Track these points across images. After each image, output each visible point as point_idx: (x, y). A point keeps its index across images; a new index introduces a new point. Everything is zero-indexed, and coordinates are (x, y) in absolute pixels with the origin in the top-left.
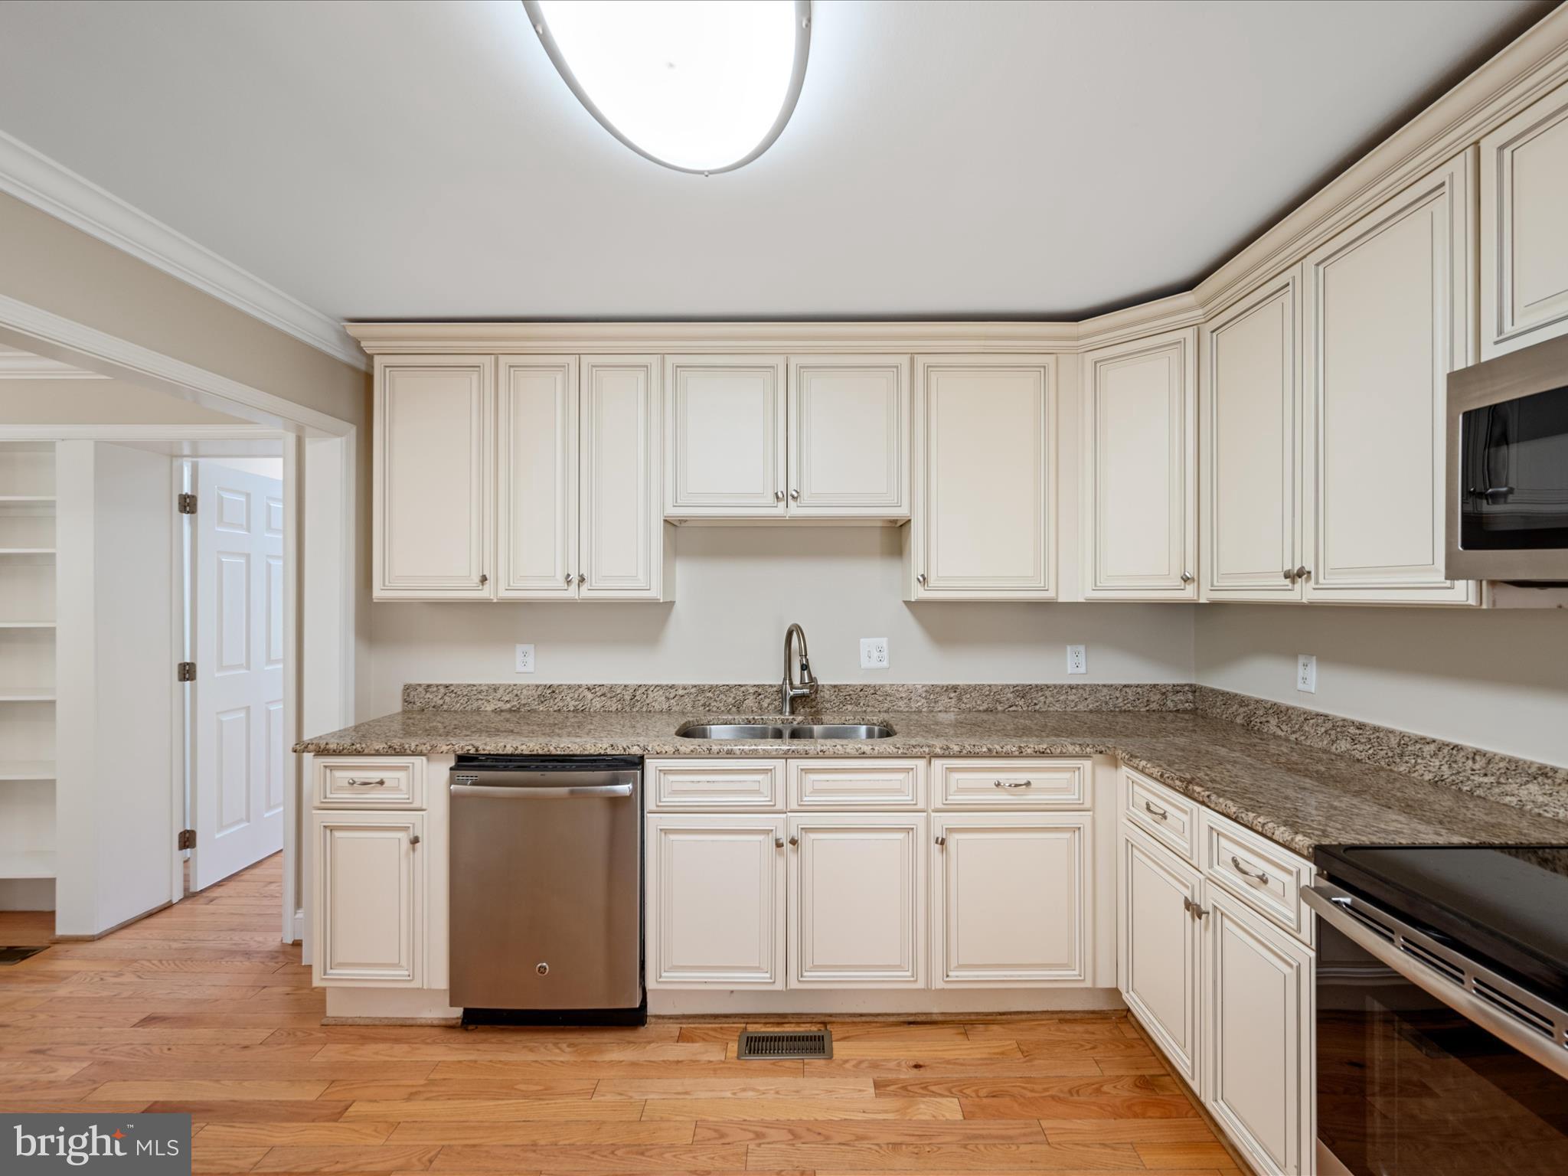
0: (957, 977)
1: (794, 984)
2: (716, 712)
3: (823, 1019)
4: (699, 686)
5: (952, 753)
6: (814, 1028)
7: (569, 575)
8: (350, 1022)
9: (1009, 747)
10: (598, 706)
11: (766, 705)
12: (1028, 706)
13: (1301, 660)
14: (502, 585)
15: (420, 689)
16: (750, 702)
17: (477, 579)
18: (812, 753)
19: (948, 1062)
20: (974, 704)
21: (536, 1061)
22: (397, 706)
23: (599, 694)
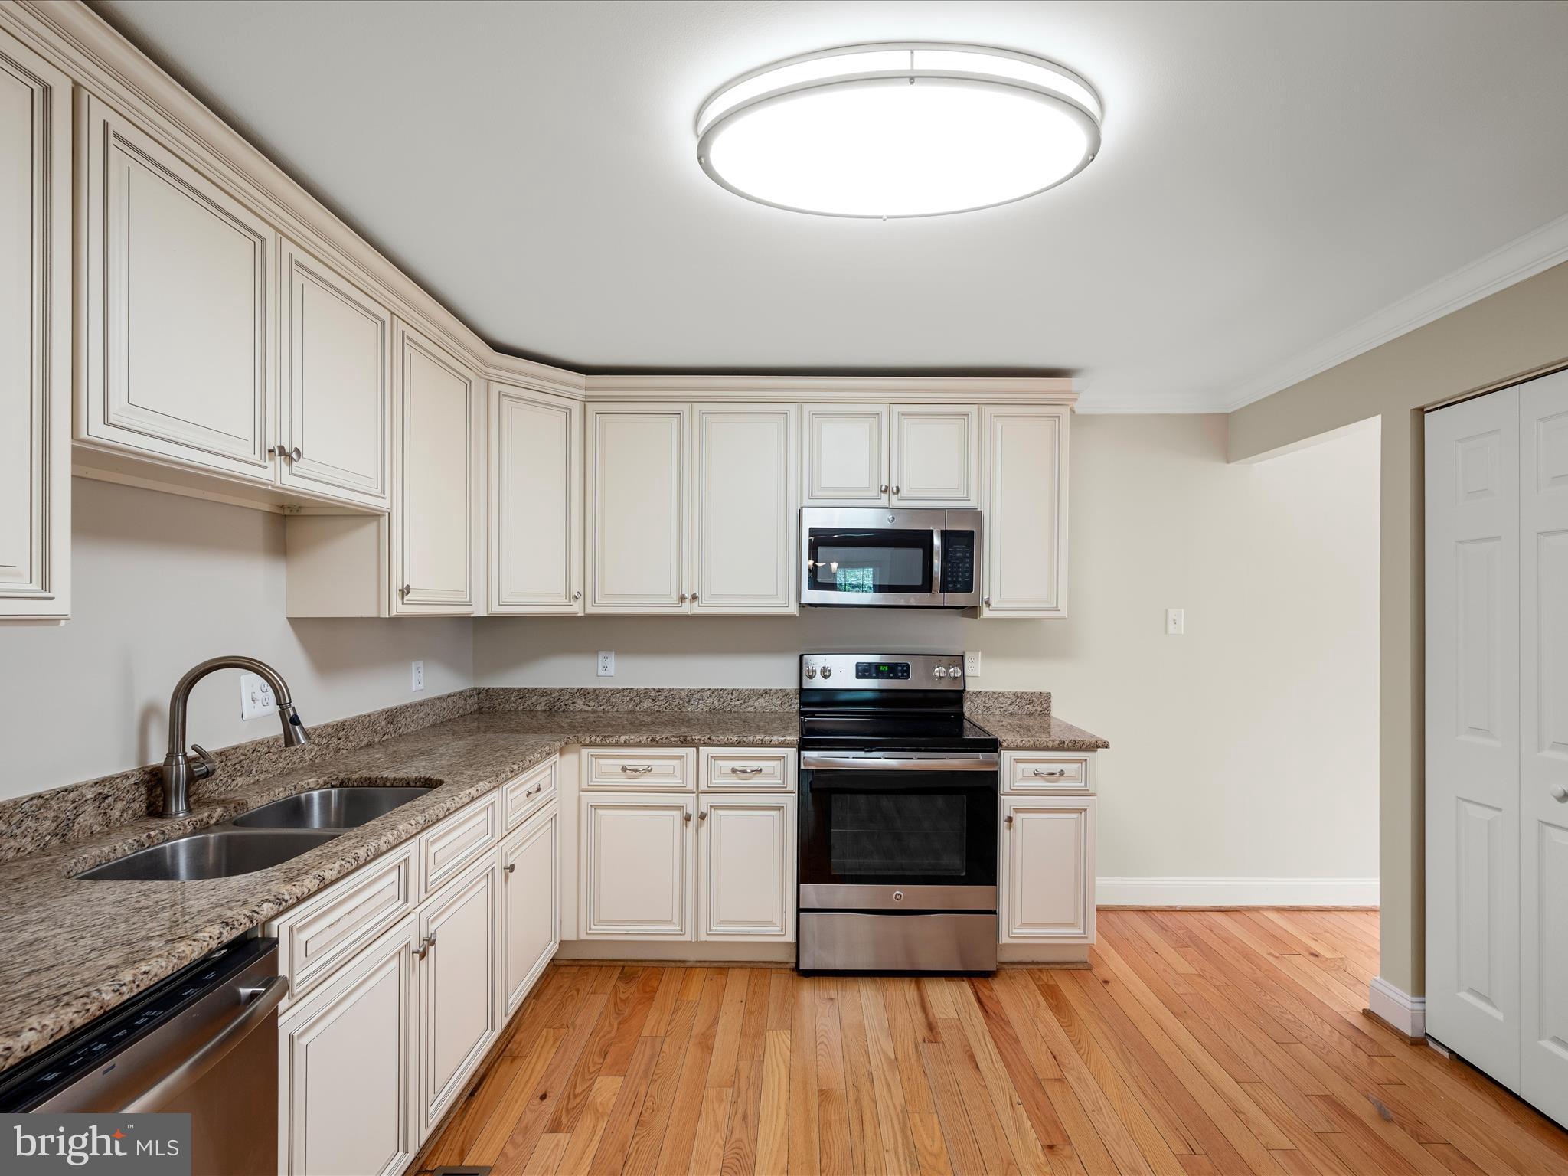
13: (601, 655)
19: (548, 1075)
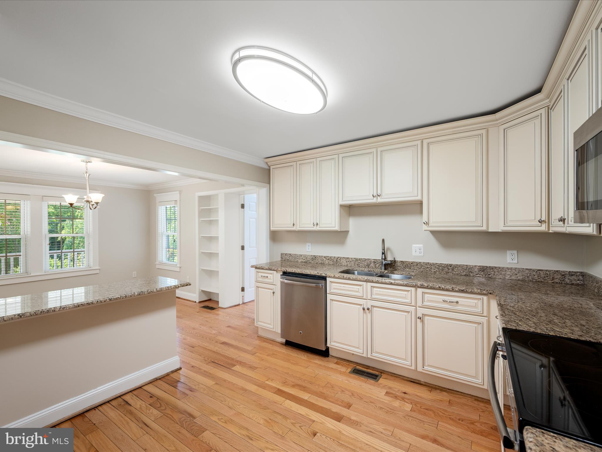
0: (427, 369)
1: (369, 356)
2: (361, 267)
3: (381, 371)
4: (356, 258)
5: (424, 287)
6: (377, 373)
7: (314, 223)
8: (263, 337)
9: (448, 287)
10: (327, 263)
11: (378, 266)
12: (485, 275)
14: (298, 226)
15: (284, 255)
16: (372, 265)
17: (292, 224)
18: (374, 281)
19: (417, 396)
20: (459, 272)
21: (297, 357)
22: (280, 259)
23: (327, 259)
